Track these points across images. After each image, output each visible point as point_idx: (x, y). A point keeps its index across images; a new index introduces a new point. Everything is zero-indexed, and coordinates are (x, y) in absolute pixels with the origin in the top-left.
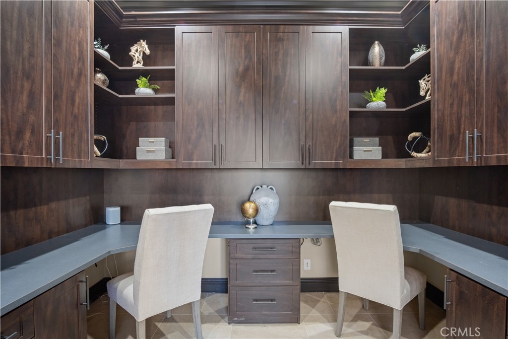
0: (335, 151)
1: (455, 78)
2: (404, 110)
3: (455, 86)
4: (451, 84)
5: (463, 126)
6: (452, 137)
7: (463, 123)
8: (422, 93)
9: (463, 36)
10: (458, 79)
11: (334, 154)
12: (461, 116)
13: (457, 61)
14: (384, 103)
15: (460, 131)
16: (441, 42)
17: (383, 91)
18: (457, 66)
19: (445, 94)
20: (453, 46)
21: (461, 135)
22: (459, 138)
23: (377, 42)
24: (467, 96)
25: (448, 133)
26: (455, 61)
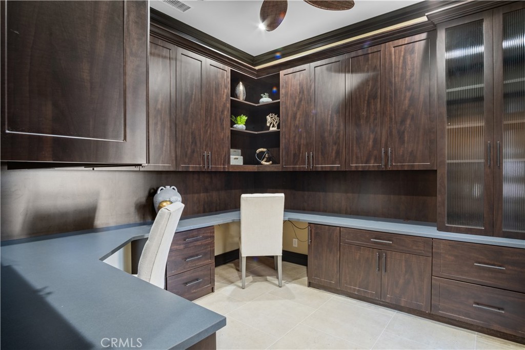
0: (223, 158)
1: (297, 122)
2: (256, 133)
3: (297, 127)
4: (294, 125)
5: (302, 149)
6: (295, 155)
7: (302, 148)
8: (268, 125)
9: (302, 102)
10: (299, 124)
11: (222, 161)
12: (301, 144)
13: (298, 114)
14: (244, 126)
15: (300, 152)
16: (288, 99)
17: (244, 118)
18: (298, 116)
19: (290, 130)
20: (296, 105)
21: (301, 155)
22: (299, 155)
23: (241, 83)
24: (305, 134)
25: (292, 152)
26: (296, 113)
